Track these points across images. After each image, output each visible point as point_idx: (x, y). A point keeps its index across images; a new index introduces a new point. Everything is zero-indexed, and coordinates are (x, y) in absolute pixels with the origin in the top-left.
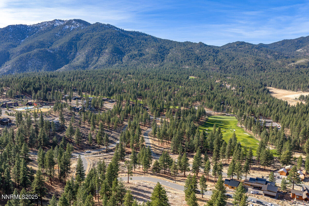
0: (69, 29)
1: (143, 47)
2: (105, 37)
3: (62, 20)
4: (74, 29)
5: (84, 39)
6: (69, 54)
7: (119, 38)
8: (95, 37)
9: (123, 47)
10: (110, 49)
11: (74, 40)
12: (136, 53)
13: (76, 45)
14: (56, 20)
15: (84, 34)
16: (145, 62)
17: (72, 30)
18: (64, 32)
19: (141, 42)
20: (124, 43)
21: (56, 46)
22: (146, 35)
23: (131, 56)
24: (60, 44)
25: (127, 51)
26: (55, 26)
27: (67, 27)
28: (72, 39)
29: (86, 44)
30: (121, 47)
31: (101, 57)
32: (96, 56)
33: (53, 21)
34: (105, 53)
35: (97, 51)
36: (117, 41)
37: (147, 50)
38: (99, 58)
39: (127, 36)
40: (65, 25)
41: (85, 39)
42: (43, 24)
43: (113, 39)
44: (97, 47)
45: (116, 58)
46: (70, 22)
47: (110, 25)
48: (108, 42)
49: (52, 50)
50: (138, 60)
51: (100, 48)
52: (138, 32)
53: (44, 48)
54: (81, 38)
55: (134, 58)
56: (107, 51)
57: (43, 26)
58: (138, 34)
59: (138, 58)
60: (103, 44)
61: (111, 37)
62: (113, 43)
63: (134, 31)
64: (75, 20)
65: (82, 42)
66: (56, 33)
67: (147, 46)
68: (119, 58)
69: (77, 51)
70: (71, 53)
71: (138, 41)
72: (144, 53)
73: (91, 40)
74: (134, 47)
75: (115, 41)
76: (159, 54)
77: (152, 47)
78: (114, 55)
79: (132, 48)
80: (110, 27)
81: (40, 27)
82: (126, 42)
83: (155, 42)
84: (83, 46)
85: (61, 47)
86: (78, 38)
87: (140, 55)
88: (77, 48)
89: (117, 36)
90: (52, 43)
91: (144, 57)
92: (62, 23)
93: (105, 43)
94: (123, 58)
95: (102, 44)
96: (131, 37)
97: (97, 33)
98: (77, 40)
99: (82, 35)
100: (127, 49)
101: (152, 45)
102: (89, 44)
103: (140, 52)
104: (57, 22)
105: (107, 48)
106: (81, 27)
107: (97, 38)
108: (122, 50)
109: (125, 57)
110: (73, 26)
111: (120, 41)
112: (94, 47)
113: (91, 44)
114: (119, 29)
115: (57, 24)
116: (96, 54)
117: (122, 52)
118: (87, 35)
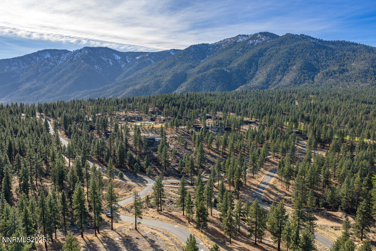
0: (252, 44)
1: (348, 60)
2: (294, 51)
3: (246, 35)
4: (258, 43)
5: (267, 54)
6: (247, 73)
7: (314, 51)
8: (281, 52)
9: (318, 62)
10: (300, 65)
11: (256, 57)
12: (336, 69)
13: (257, 62)
14: (240, 35)
15: (269, 48)
16: (347, 81)
17: (255, 46)
18: (247, 48)
19: (345, 54)
20: (320, 57)
21: (234, 65)
22: (356, 44)
23: (327, 73)
24: (239, 62)
25: (322, 67)
26: (238, 43)
27: (251, 42)
28: (254, 56)
29: (270, 60)
30: (314, 63)
31: (286, 75)
32: (279, 74)
33: (236, 37)
34: (291, 70)
35: (281, 68)
36: (311, 55)
37: (353, 64)
38: (283, 77)
39: (324, 48)
40: (248, 40)
41: (269, 55)
42: (225, 42)
43: (305, 52)
44: (283, 63)
45: (305, 77)
46: (254, 37)
47: (304, 35)
48: (298, 56)
49: (228, 69)
50: (337, 78)
51: (286, 65)
52: (344, 41)
53: (220, 68)
54: (264, 54)
55: (331, 75)
56: (294, 67)
57: (224, 43)
58: (344, 44)
59: (337, 75)
60: (291, 59)
61: (303, 50)
62: (305, 57)
63: (337, 40)
64: (260, 33)
65: (264, 58)
66: (237, 50)
67: (354, 59)
68: (309, 76)
69: (257, 70)
70: (250, 71)
71: (341, 53)
72: (348, 68)
73: (276, 55)
74: (334, 61)
75: (308, 54)
76: (372, 69)
77: (362, 60)
78: (304, 73)
79: (330, 63)
80: (303, 38)
81: (221, 45)
82: (322, 55)
83: (369, 52)
84: (266, 63)
85: (240, 65)
86: (261, 53)
87: (341, 72)
88: (257, 67)
89: (312, 47)
90: (231, 62)
91: (347, 74)
92: (245, 39)
93: (293, 58)
94: (316, 76)
95: (289, 60)
96: (331, 49)
97: (285, 46)
98: (259, 56)
99: (266, 50)
100: (323, 64)
101: (363, 57)
102: (273, 61)
103: (342, 68)
104: (240, 37)
105: (295, 64)
106: (267, 41)
107: (284, 53)
108: (316, 65)
109: (319, 74)
110: (257, 41)
111: (315, 54)
112: (279, 63)
113: (275, 60)
114: (317, 39)
115: (240, 40)
116: (280, 72)
117: (315, 68)
118: (272, 50)
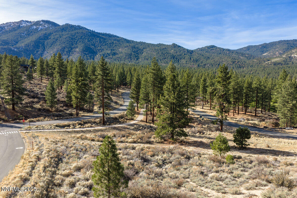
0: (37, 29)
1: (116, 46)
2: (75, 37)
3: (29, 21)
4: (41, 29)
5: (52, 38)
6: (35, 52)
7: (91, 38)
8: (64, 37)
9: (95, 47)
10: (81, 48)
11: (42, 39)
12: (109, 52)
13: (44, 44)
14: (23, 21)
15: (52, 33)
16: (119, 61)
17: (39, 31)
18: (31, 32)
19: (113, 43)
20: (96, 43)
21: (22, 44)
22: (118, 37)
23: (104, 55)
24: (26, 43)
25: (99, 51)
26: (22, 27)
27: (35, 27)
28: (40, 38)
29: (55, 43)
30: (93, 47)
31: (71, 55)
32: (65, 55)
33: (19, 22)
34: (75, 51)
35: (66, 50)
36: (89, 41)
37: (120, 50)
38: (69, 57)
39: (98, 37)
40: (32, 26)
41: (54, 38)
42: (8, 25)
43: (84, 38)
44: (67, 45)
45: (87, 57)
46: (37, 23)
47: (80, 26)
48: (79, 41)
49: (16, 48)
50: (112, 58)
51: (70, 47)
52: (110, 34)
53: (7, 46)
54: (49, 38)
55: (107, 56)
56: (77, 50)
57: (7, 26)
58: (110, 36)
59: (111, 56)
60: (73, 43)
61: (82, 37)
62: (84, 43)
63: (105, 33)
64: (43, 21)
65: (50, 41)
66: (22, 33)
67: (120, 46)
68: (90, 57)
69: (44, 50)
70: (37, 51)
71: (110, 41)
72: (117, 52)
73: (61, 39)
74: (106, 47)
75: (87, 40)
76: (133, 53)
77: (125, 47)
78: (85, 54)
79: (104, 48)
80: (80, 28)
81: (4, 27)
82: (97, 42)
83: (128, 43)
84: (52, 45)
85: (27, 45)
86: (46, 37)
87: (113, 54)
88: (44, 47)
89: (88, 35)
90: (17, 42)
91: (117, 56)
92: (29, 24)
93: (75, 43)
94: (95, 57)
95: (72, 43)
96: (102, 38)
97: (67, 33)
98: (44, 39)
99: (50, 34)
100: (99, 48)
101: (125, 45)
102: (58, 43)
103: (113, 52)
104: (23, 22)
105: (77, 47)
106: (49, 27)
107: (67, 38)
108: (94, 49)
109: (97, 56)
110: (40, 27)
111: (92, 41)
112: (64, 46)
113: (60, 43)
114: (90, 30)
115: (24, 25)
116: (65, 53)
117: (94, 51)
118: (56, 35)
